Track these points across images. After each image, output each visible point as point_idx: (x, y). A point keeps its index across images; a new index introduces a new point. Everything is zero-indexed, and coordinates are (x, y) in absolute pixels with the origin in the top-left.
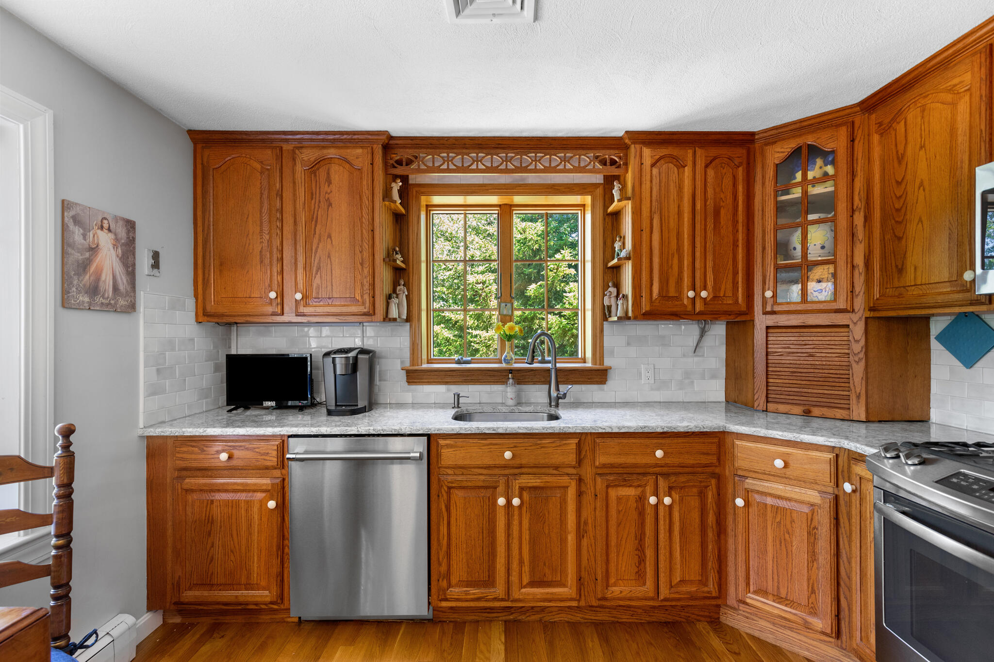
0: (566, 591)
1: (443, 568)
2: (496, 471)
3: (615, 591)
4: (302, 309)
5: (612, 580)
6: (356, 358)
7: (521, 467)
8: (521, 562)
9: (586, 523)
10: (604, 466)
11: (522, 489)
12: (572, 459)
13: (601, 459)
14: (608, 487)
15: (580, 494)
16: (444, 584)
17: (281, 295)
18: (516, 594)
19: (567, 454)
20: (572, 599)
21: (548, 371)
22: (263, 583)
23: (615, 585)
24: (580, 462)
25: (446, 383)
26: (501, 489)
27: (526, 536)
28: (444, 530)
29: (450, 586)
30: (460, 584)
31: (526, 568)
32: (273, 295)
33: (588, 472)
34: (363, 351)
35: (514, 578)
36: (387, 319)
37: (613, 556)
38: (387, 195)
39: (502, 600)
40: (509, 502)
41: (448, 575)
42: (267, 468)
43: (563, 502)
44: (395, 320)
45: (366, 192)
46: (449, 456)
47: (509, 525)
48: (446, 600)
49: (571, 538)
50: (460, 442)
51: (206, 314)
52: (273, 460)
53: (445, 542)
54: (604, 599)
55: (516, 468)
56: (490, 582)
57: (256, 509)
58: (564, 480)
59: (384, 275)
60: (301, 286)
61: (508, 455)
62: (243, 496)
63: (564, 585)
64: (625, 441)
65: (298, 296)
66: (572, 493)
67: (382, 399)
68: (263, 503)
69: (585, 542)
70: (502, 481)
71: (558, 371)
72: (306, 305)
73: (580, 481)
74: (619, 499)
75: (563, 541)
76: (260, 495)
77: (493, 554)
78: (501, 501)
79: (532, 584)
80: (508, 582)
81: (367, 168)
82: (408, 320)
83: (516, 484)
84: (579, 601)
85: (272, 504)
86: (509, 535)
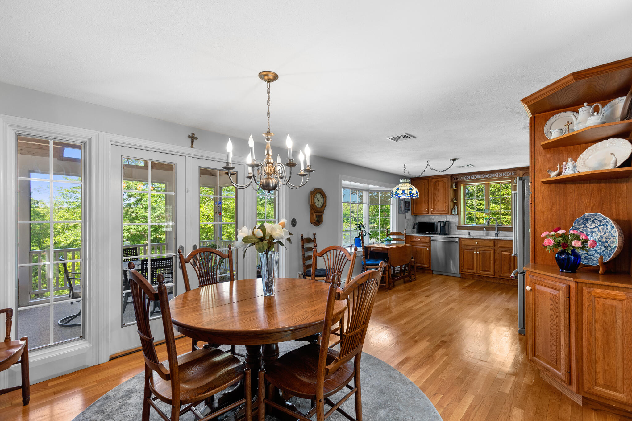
0: (491, 273)
1: (462, 265)
2: (474, 247)
3: (503, 275)
4: (433, 212)
5: (502, 272)
6: (445, 223)
7: (480, 246)
8: (480, 266)
9: (496, 259)
10: (500, 247)
11: (480, 250)
12: (492, 245)
13: (500, 245)
14: (501, 252)
15: (494, 253)
16: (462, 268)
17: (428, 209)
18: (478, 272)
19: (491, 244)
20: (492, 275)
21: (495, 227)
22: (426, 264)
23: (503, 273)
24: (494, 246)
25: (467, 230)
26: (475, 250)
27: (481, 260)
28: (462, 257)
29: (464, 269)
30: (466, 268)
31: (481, 268)
32: (427, 210)
33: (496, 248)
34: (446, 221)
35: (478, 269)
36: (451, 214)
37: (503, 267)
38: (452, 187)
39: (475, 273)
40: (477, 253)
41: (463, 267)
42: (427, 243)
43: (490, 254)
44: (453, 214)
45: (447, 187)
46: (463, 242)
47: (477, 258)
48: (463, 272)
49: (492, 262)
50: (466, 240)
51: (413, 214)
52: (428, 241)
53: (462, 260)
54: (500, 276)
55: (479, 246)
56: (473, 269)
57: (425, 250)
58: (490, 249)
59: (451, 205)
60: (432, 208)
61: (476, 243)
62: (422, 247)
63: (490, 272)
64: (506, 242)
65: (432, 210)
66: (492, 252)
67: (451, 233)
68: (426, 249)
69: (496, 264)
70: (475, 249)
71: (497, 227)
72: (434, 212)
73: (494, 250)
74: (504, 254)
75: (490, 262)
76: (425, 248)
77: (473, 263)
78: (475, 252)
79: (482, 271)
80: (477, 270)
81: (447, 182)
82: (458, 214)
83: (479, 249)
84: (494, 275)
85: (428, 249)
86: (477, 260)
